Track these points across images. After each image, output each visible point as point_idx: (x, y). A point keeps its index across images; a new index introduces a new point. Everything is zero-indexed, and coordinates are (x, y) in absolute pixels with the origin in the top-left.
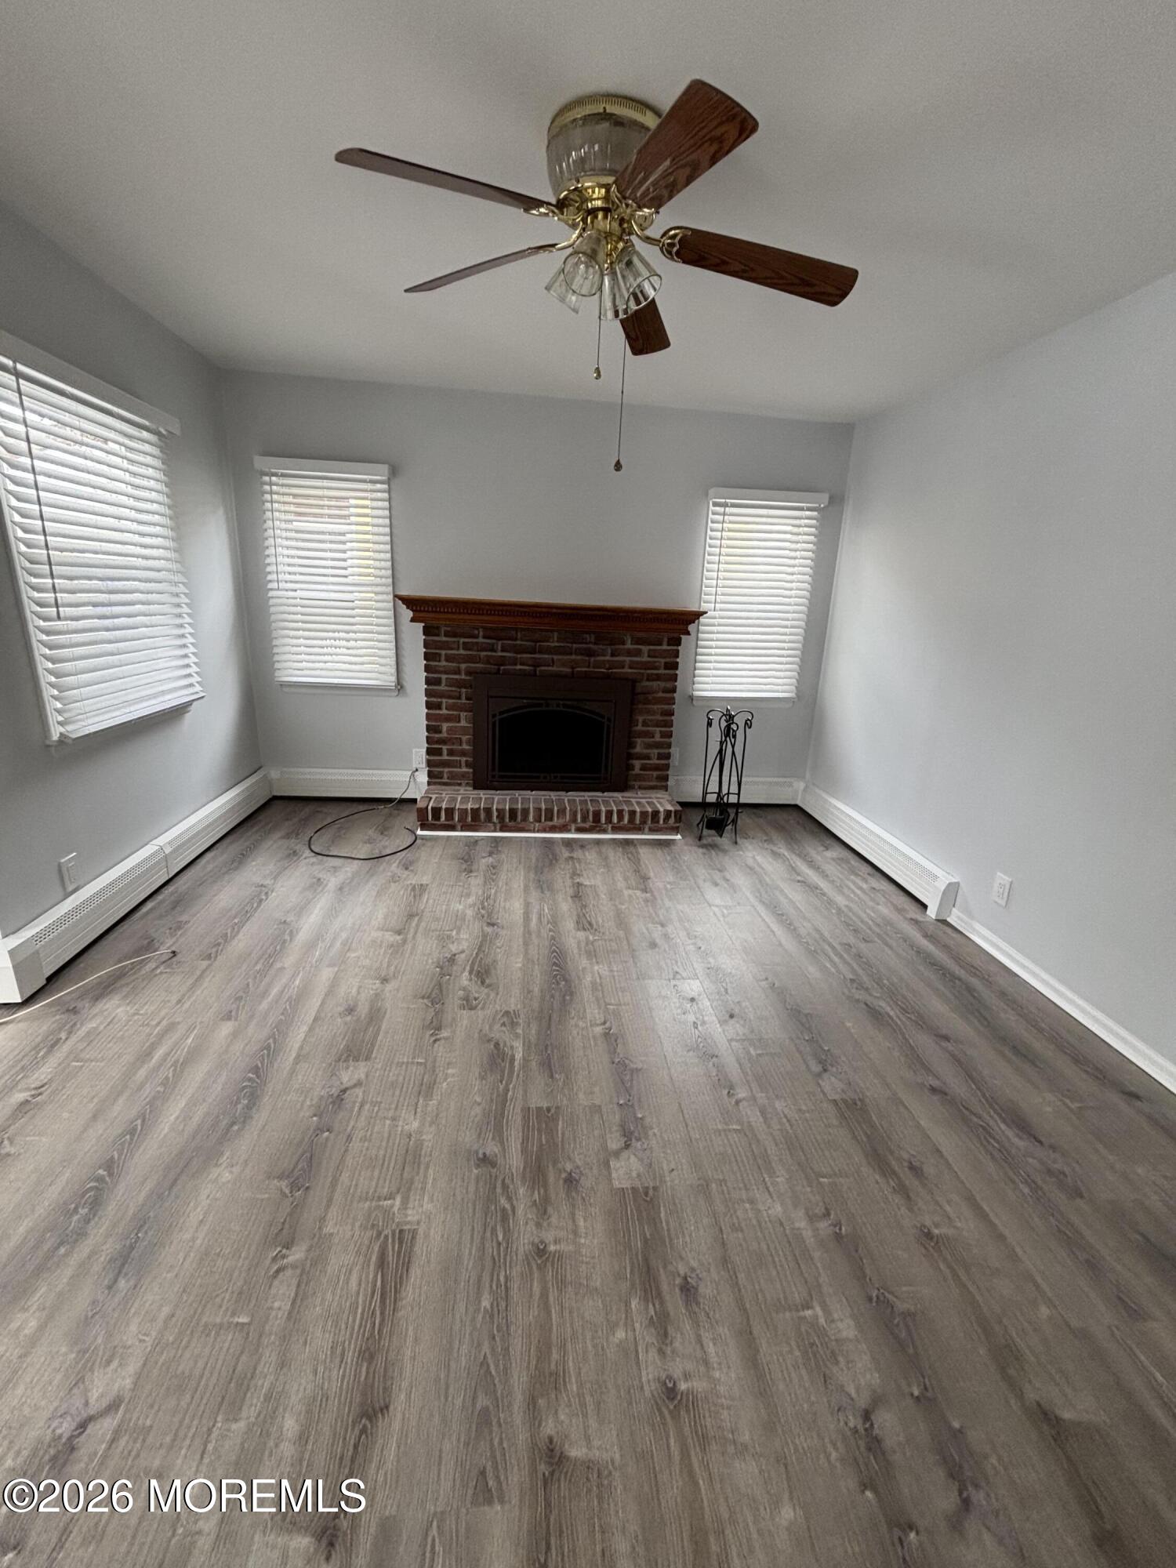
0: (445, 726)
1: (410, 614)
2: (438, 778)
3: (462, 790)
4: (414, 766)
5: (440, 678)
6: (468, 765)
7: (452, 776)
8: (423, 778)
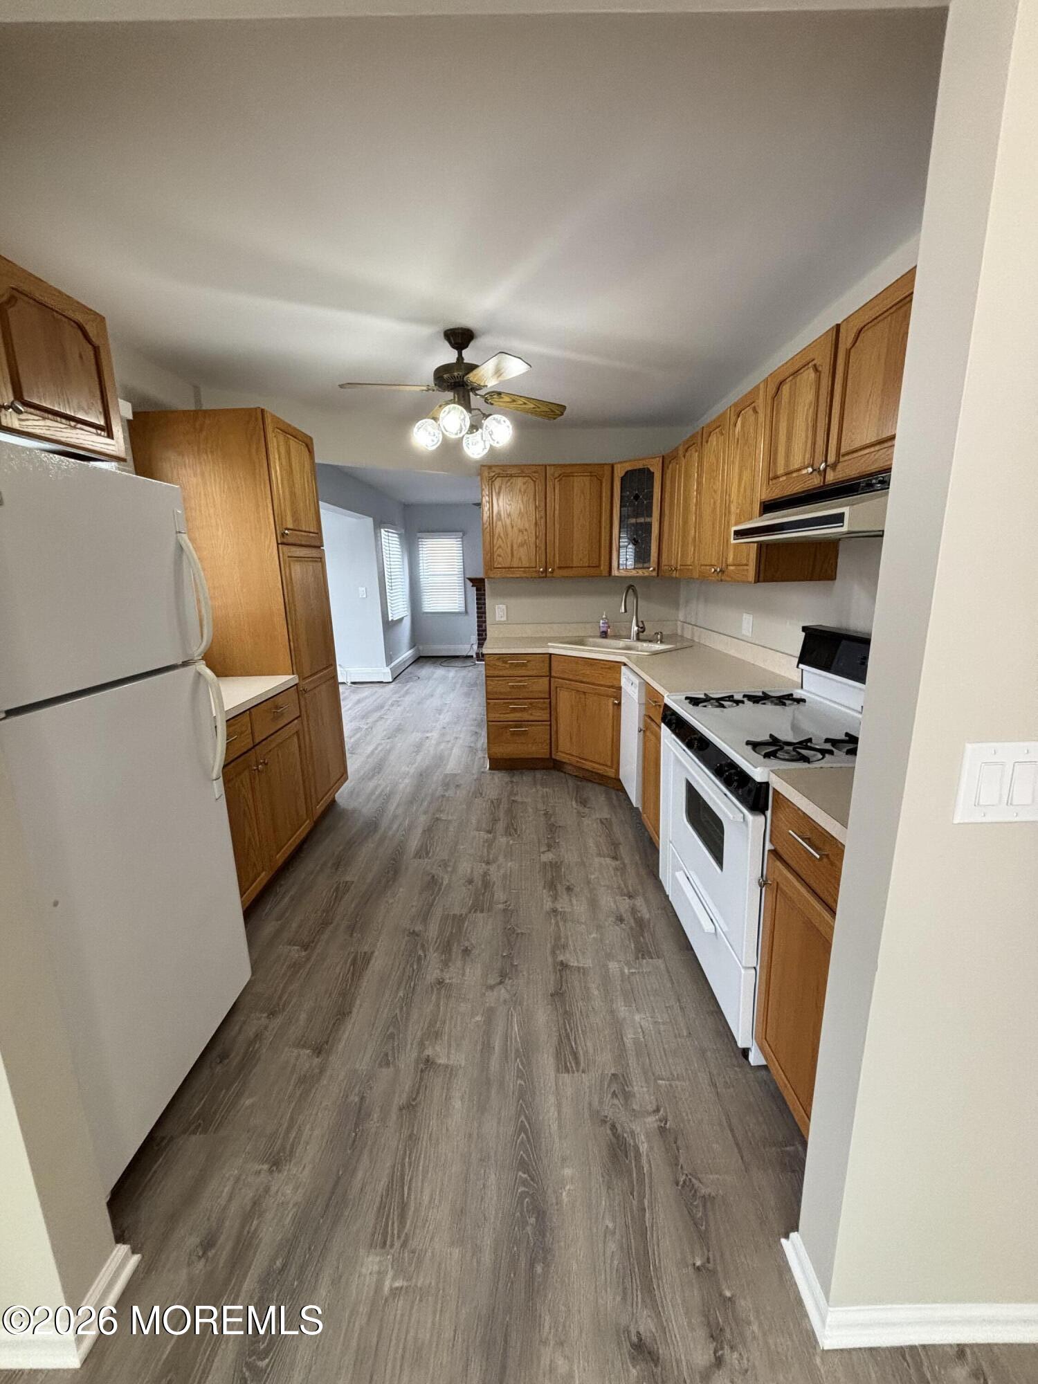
0: (484, 625)
1: (472, 584)
4: (472, 642)
5: (482, 607)
8: (475, 647)
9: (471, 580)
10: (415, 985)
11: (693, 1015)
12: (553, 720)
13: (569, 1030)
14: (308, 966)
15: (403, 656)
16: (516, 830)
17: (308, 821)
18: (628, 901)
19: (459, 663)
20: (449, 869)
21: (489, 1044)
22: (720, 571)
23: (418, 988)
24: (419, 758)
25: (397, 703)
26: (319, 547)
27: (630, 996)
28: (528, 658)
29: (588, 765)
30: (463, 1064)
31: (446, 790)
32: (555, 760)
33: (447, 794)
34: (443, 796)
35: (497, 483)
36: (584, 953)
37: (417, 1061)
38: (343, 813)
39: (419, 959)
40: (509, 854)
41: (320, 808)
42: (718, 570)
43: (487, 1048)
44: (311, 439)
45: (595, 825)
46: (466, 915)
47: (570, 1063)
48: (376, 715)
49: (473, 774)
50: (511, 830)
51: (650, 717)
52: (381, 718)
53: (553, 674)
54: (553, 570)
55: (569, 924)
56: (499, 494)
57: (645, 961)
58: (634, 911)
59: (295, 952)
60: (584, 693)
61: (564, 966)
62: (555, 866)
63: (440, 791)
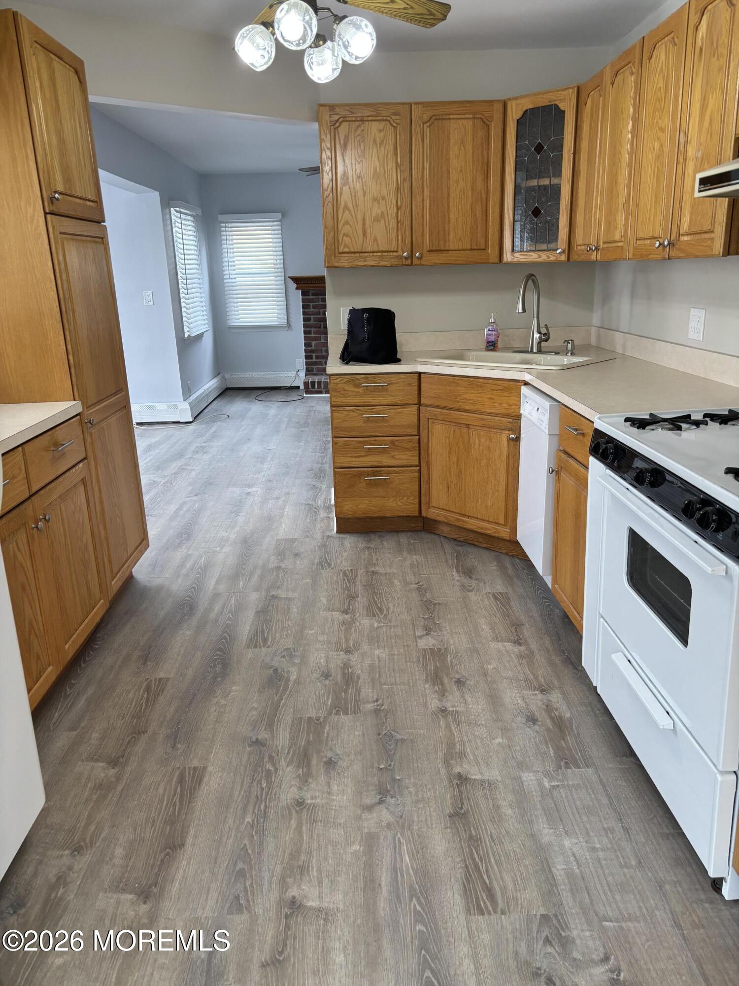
0: (314, 343)
1: (295, 285)
2: (310, 371)
4: (297, 368)
5: (310, 318)
8: (302, 374)
9: (295, 280)
10: (266, 807)
11: (641, 838)
12: (423, 465)
13: (477, 860)
14: (119, 788)
15: (206, 387)
16: (381, 610)
17: (102, 601)
18: (540, 696)
19: (280, 397)
20: (297, 661)
21: (373, 880)
22: (669, 244)
23: (271, 813)
24: (241, 519)
25: (201, 450)
26: (100, 223)
27: (555, 816)
28: (388, 379)
29: (472, 524)
30: (341, 907)
31: (282, 561)
32: (424, 518)
33: (283, 565)
34: (278, 568)
35: (343, 129)
36: (487, 764)
37: (280, 903)
38: (145, 592)
39: (269, 774)
40: (374, 639)
41: (116, 584)
42: (666, 243)
43: (371, 884)
44: (82, 63)
45: (486, 602)
46: (325, 717)
47: (485, 903)
48: (174, 466)
49: (316, 539)
50: (374, 609)
51: (565, 452)
52: (182, 469)
53: (423, 401)
54: (421, 254)
55: (465, 728)
56: (345, 146)
57: (569, 771)
58: (549, 708)
59: (101, 771)
60: (468, 426)
61: (462, 779)
62: (438, 654)
63: (273, 562)
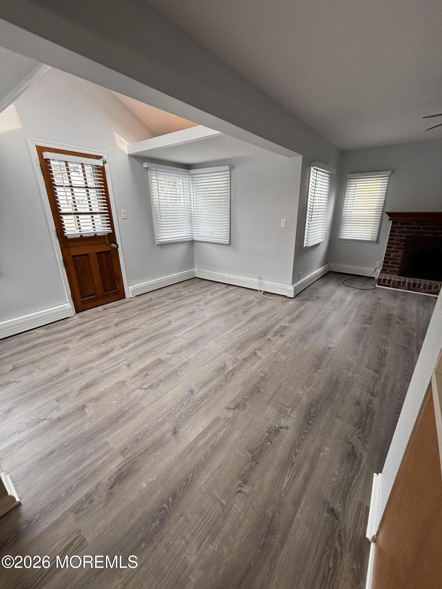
0: (392, 254)
1: (389, 218)
2: (385, 271)
3: (394, 276)
4: (376, 267)
5: (394, 238)
6: (398, 268)
7: (391, 271)
8: (379, 271)
9: (389, 214)
15: (313, 274)
